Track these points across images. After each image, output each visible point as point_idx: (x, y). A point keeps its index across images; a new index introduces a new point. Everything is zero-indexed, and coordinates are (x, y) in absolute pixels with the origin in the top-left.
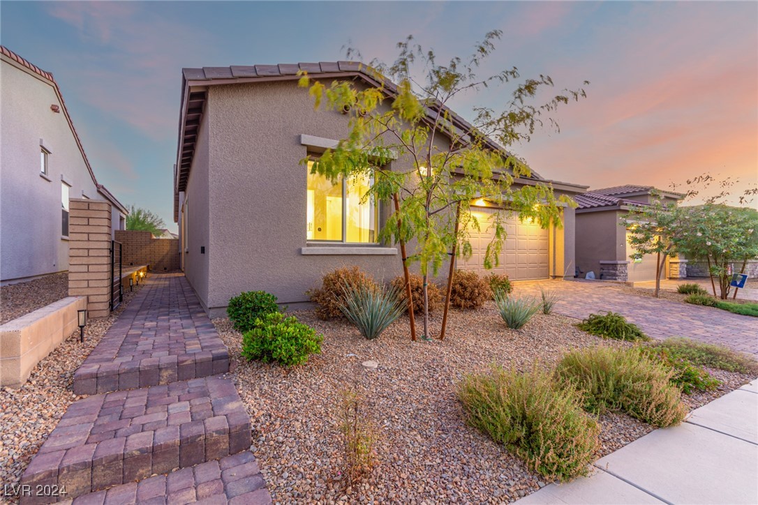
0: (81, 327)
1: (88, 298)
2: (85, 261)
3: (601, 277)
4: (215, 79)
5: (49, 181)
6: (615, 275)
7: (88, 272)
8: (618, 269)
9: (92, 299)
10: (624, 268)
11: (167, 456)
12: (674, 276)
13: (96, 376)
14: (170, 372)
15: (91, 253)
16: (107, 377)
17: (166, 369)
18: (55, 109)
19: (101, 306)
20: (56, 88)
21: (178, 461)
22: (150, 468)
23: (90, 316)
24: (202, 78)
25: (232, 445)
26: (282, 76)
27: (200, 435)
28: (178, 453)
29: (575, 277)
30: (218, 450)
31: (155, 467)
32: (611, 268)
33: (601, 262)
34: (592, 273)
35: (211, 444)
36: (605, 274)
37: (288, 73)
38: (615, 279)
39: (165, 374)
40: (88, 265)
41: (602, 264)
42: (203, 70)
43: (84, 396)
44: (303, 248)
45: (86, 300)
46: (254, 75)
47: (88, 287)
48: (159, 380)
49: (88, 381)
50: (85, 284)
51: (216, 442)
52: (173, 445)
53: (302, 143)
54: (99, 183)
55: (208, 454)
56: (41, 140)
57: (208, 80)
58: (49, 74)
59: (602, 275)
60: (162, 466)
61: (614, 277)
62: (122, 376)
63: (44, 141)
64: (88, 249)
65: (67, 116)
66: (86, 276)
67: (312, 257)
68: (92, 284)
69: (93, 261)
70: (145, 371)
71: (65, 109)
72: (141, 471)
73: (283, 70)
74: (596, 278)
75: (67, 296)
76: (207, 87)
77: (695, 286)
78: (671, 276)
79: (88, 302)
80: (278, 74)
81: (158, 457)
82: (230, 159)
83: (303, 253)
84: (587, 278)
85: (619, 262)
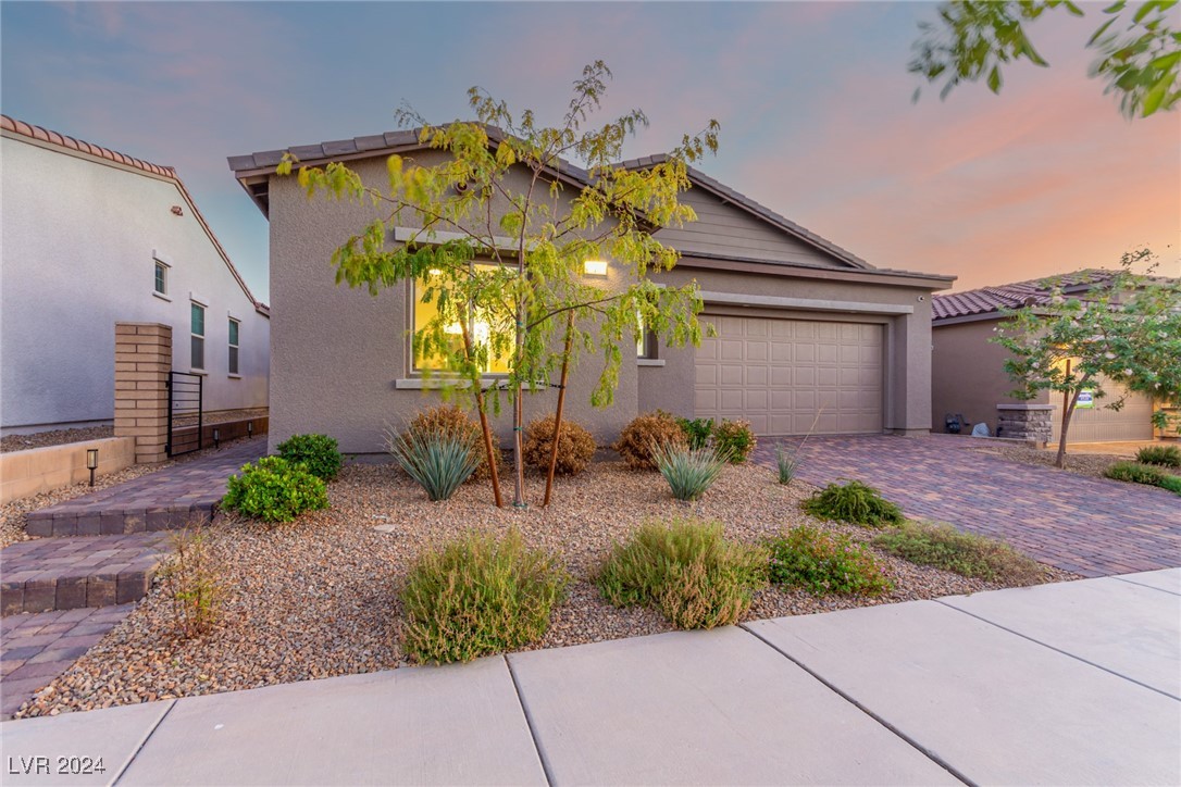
0: (92, 469)
1: (136, 440)
2: (132, 395)
3: (999, 432)
4: (269, 166)
5: (169, 301)
6: (1023, 429)
7: (136, 408)
8: (1030, 418)
9: (141, 441)
10: (1043, 417)
11: (40, 594)
12: (1171, 434)
13: (52, 517)
14: (137, 520)
15: (140, 386)
16: (63, 519)
17: (132, 516)
18: (177, 212)
19: (151, 450)
20: (180, 186)
21: (53, 602)
22: (21, 605)
23: (138, 461)
24: (253, 167)
25: (120, 593)
26: (361, 152)
27: (80, 578)
28: (54, 593)
29: (931, 431)
30: (102, 596)
31: (27, 604)
32: (1015, 417)
33: (999, 406)
34: (983, 427)
35: (94, 590)
36: (1005, 428)
37: (368, 148)
38: (1024, 437)
39: (131, 522)
40: (136, 400)
41: (1001, 410)
42: (252, 157)
43: (35, 538)
44: (398, 381)
45: (133, 442)
46: (321, 155)
47: (136, 426)
48: (124, 528)
49: (43, 522)
50: (132, 423)
51: (100, 588)
52: (49, 584)
53: (397, 238)
54: (258, 300)
55: (89, 600)
56: (154, 252)
57: (260, 168)
58: (170, 169)
59: (1000, 429)
60: (35, 605)
61: (1021, 433)
62: (80, 520)
63: (157, 252)
64: (136, 382)
65: (200, 219)
66: (134, 413)
67: (413, 392)
68: (140, 422)
69: (140, 395)
70: (107, 516)
71: (195, 211)
72: (11, 606)
73: (361, 146)
74: (991, 434)
75: (112, 435)
76: (267, 177)
77: (1169, 450)
78: (1165, 434)
79: (136, 445)
80: (354, 151)
81: (30, 594)
82: (297, 266)
83: (398, 387)
84: (975, 434)
85: (1030, 407)
